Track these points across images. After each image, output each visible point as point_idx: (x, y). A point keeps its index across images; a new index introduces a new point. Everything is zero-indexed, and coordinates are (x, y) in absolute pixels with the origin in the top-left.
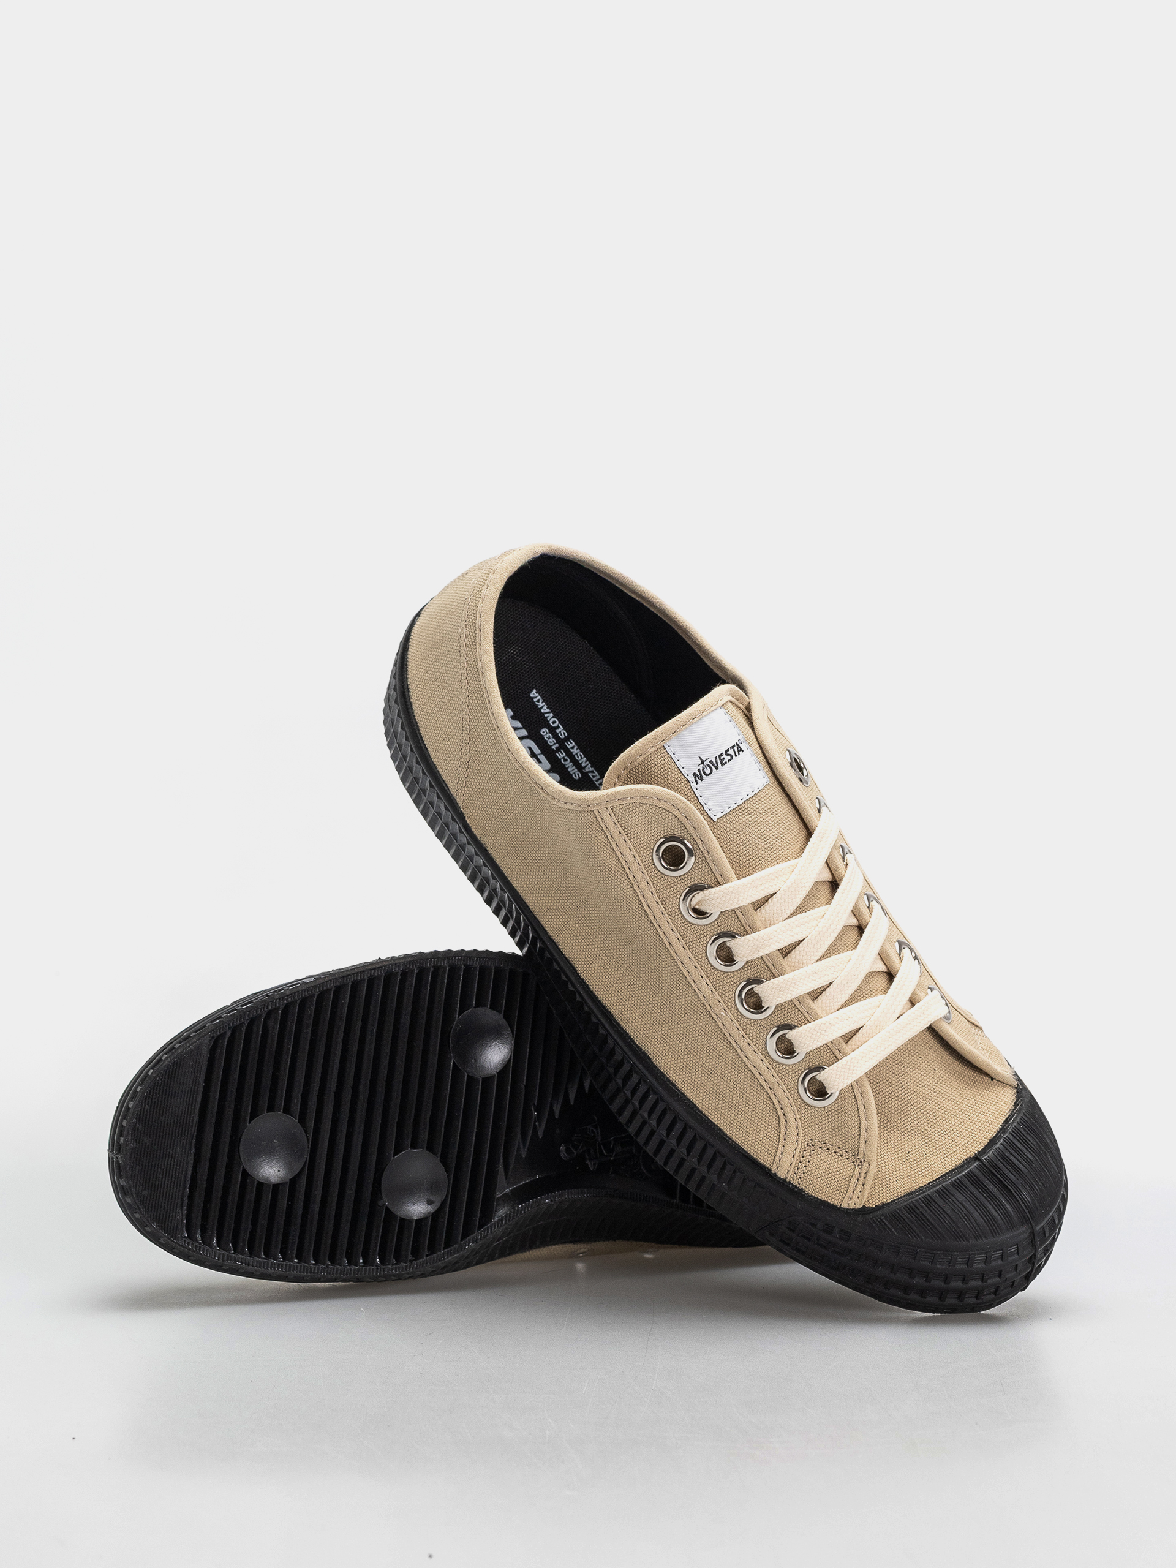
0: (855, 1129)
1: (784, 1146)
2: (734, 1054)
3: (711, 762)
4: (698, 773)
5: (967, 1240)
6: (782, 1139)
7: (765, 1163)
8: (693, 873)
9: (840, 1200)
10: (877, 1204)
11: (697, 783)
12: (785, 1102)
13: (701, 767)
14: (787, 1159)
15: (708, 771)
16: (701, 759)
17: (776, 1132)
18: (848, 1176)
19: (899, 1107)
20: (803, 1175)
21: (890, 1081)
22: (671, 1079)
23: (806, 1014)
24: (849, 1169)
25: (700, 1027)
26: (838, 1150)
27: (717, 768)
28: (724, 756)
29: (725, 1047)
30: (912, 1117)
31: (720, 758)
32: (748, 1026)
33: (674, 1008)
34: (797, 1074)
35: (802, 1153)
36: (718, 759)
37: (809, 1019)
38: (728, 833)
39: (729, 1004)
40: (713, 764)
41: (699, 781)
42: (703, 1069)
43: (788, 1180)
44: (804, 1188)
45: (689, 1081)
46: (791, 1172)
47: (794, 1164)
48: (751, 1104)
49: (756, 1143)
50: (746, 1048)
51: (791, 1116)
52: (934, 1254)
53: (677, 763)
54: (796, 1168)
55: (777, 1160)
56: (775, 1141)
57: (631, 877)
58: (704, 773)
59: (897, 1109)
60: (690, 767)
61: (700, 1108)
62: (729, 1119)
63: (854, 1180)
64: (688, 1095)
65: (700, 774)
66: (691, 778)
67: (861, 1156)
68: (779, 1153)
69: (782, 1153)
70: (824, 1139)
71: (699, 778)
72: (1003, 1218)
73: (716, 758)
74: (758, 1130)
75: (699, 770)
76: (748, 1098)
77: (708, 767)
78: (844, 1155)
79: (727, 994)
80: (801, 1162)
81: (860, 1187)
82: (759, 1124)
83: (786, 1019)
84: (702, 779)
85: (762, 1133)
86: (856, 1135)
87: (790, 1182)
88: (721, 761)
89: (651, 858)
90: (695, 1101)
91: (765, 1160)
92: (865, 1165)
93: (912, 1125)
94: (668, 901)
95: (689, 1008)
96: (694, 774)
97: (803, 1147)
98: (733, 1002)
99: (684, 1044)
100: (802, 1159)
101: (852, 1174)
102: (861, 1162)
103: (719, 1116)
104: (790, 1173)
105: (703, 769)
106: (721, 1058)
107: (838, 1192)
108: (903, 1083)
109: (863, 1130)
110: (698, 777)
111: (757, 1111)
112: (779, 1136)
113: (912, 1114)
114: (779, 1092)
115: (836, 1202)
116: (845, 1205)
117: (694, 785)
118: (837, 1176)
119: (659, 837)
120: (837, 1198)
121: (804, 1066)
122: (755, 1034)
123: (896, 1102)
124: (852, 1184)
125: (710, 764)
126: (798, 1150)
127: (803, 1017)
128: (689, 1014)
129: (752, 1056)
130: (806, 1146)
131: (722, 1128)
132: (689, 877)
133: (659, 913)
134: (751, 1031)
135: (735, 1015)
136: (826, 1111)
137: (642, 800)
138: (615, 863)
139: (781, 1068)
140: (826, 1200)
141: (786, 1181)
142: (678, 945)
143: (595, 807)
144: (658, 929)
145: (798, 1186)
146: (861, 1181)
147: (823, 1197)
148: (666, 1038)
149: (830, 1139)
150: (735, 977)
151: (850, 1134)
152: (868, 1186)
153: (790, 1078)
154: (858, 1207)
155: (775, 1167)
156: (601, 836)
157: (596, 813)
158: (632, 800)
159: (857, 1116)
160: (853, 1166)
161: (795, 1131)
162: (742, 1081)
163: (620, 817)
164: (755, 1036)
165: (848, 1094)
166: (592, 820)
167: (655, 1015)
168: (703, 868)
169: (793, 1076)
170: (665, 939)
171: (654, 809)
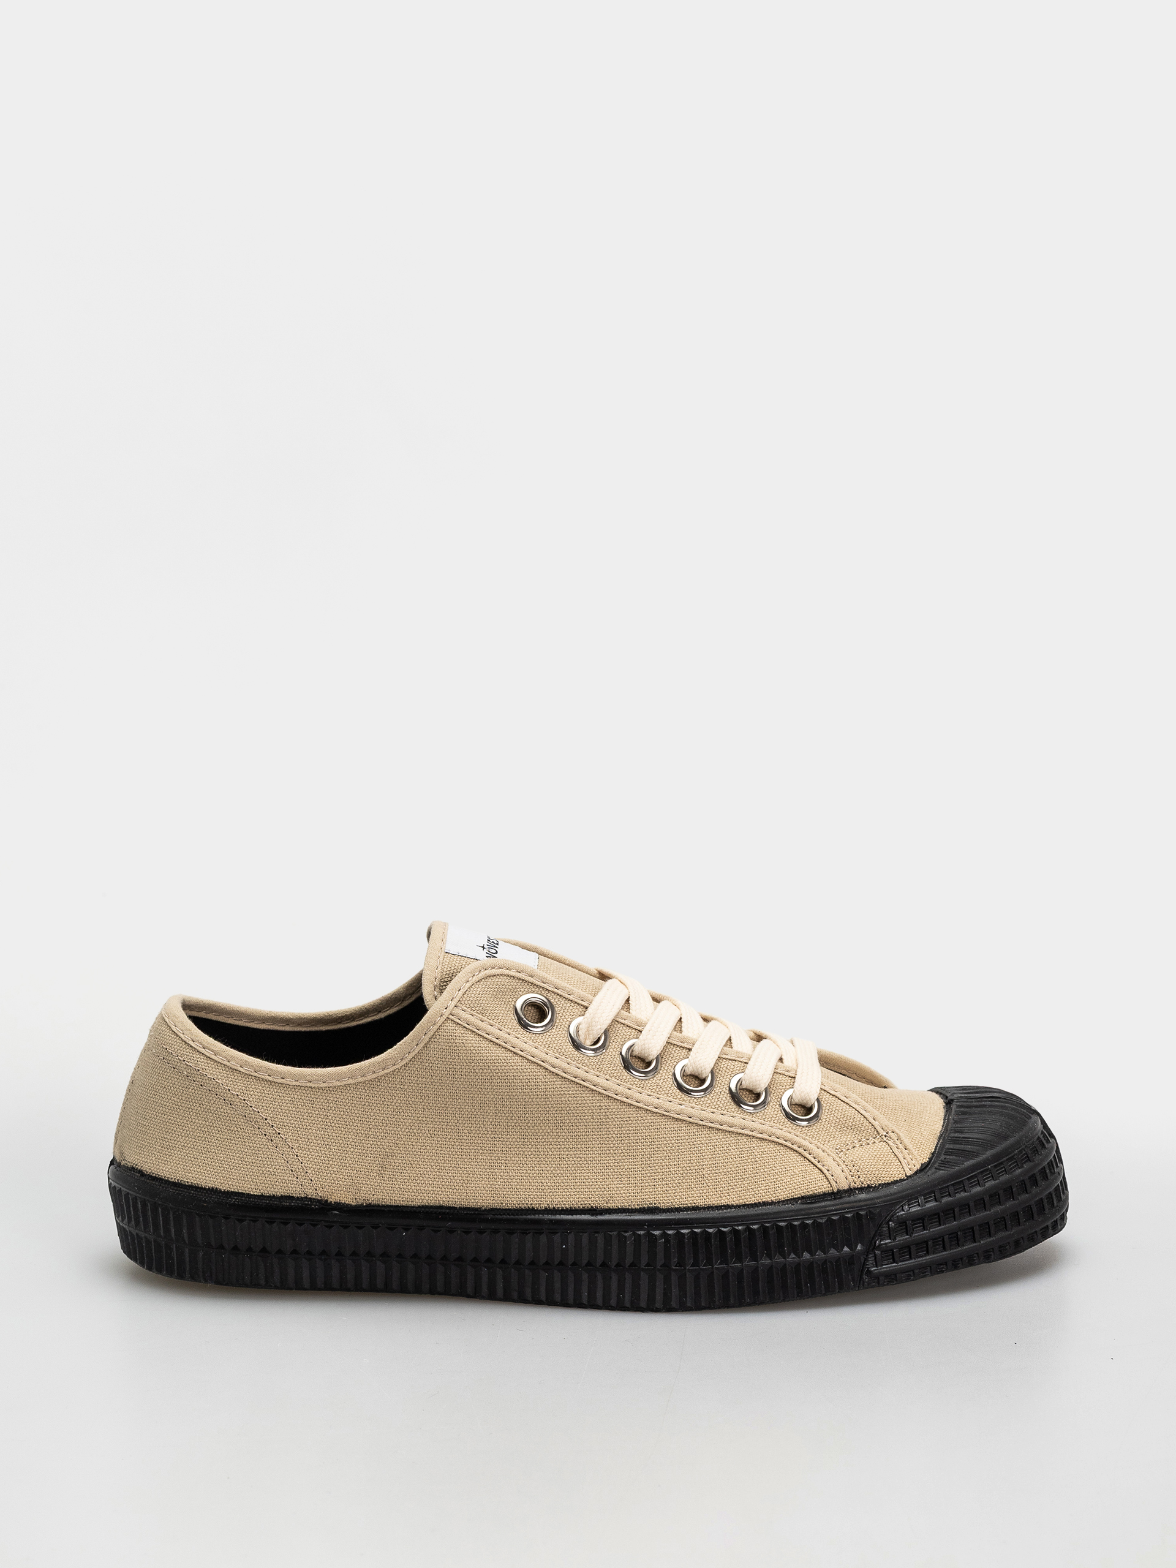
0: (859, 1117)
1: (823, 1165)
6: (816, 1163)
7: (823, 1189)
8: (561, 1015)
9: (902, 1172)
10: (929, 1155)
12: (791, 1136)
14: (836, 1170)
20: (858, 1174)
23: (739, 1059)
24: (883, 1146)
26: (861, 1142)
29: (707, 1135)
34: (776, 1110)
37: (745, 1061)
43: (854, 1187)
44: (869, 1182)
46: (849, 1178)
47: (844, 1169)
48: (767, 1160)
49: (802, 1182)
50: (725, 1119)
51: (806, 1143)
54: (849, 1173)
55: (830, 1179)
57: (520, 1053)
63: (896, 1150)
67: (882, 1132)
68: (826, 1173)
69: (829, 1170)
74: (793, 1173)
76: (761, 1158)
78: (868, 1142)
80: (847, 1166)
81: (905, 1152)
82: (788, 1168)
85: (797, 1173)
86: (863, 1120)
87: (856, 1187)
89: (520, 1027)
91: (820, 1187)
92: (892, 1134)
94: (563, 1051)
97: (837, 1156)
101: (889, 1148)
102: (885, 1136)
107: (894, 1167)
109: (863, 1112)
111: (777, 1162)
112: (812, 1163)
114: (778, 1132)
115: (900, 1175)
116: (909, 1173)
118: (882, 1157)
119: (512, 1005)
120: (898, 1172)
121: (776, 1101)
122: (718, 1103)
124: (898, 1154)
126: (836, 1159)
127: (739, 1063)
129: (734, 1121)
132: (561, 1021)
133: (565, 1066)
134: (715, 1104)
135: (691, 1101)
136: (824, 1120)
137: (475, 979)
138: (499, 1052)
139: (761, 1114)
140: (892, 1179)
141: (851, 1189)
142: (601, 1081)
143: (447, 1013)
144: (576, 1080)
145: (863, 1185)
146: (901, 1146)
147: (888, 1179)
148: (655, 1177)
149: (848, 1138)
150: (664, 1074)
151: (858, 1123)
152: (910, 1146)
153: (775, 1116)
154: (918, 1166)
155: (834, 1184)
156: (471, 1037)
157: (451, 1017)
158: (469, 984)
159: (848, 1107)
160: (884, 1144)
161: (820, 1151)
162: (744, 1149)
163: (472, 1005)
164: (721, 1105)
165: (825, 1097)
166: (453, 1028)
167: (630, 1167)
168: (565, 1005)
169: (776, 1113)
170: (588, 1085)
171: (490, 980)
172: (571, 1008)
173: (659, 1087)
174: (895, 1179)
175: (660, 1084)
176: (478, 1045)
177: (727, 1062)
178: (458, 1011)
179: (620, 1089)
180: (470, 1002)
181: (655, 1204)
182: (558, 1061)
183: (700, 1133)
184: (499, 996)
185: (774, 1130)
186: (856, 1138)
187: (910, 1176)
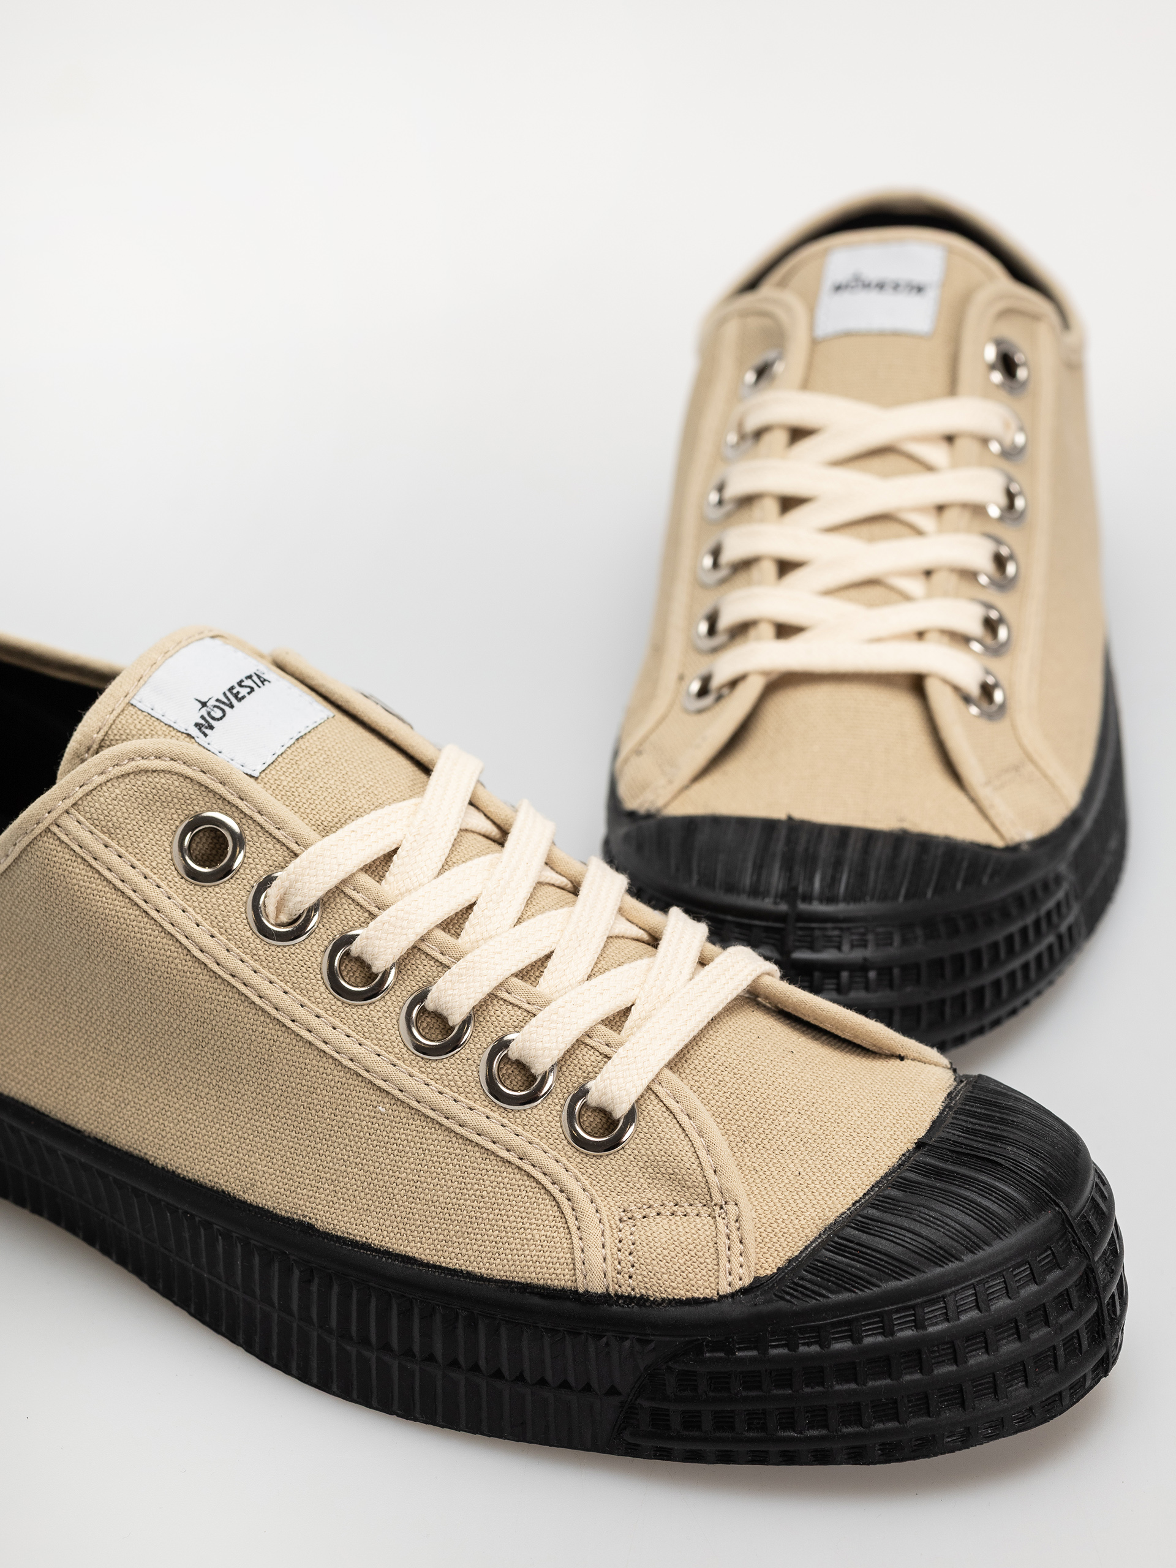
0: (689, 1159)
1: (581, 1239)
2: (439, 1132)
3: (217, 700)
4: (203, 722)
5: (957, 1259)
6: (573, 1229)
7: (563, 1283)
8: (250, 860)
9: (713, 1286)
10: (779, 1265)
11: (206, 735)
12: (556, 1169)
13: (204, 712)
14: (595, 1255)
15: (217, 714)
16: (200, 701)
17: (560, 1225)
18: (709, 1239)
19: (754, 1115)
20: (631, 1270)
21: (720, 1078)
22: (358, 1238)
23: (526, 1006)
24: (706, 1227)
25: (368, 1119)
26: (675, 1208)
27: (232, 706)
28: (238, 689)
29: (420, 1129)
30: (783, 1123)
31: (232, 693)
32: (442, 1072)
33: (313, 1112)
34: (554, 1113)
35: (616, 1236)
36: (229, 694)
37: (534, 1011)
38: (287, 789)
39: (397, 1050)
40: (224, 703)
41: (207, 731)
42: (401, 1186)
43: (612, 1292)
44: (643, 1292)
45: (388, 1223)
46: (611, 1273)
47: (609, 1257)
48: (500, 1201)
49: (535, 1258)
50: (455, 1109)
51: (573, 1187)
52: (913, 1307)
53: (162, 719)
54: (616, 1262)
55: (579, 1265)
56: (564, 1240)
57: (153, 913)
58: (213, 718)
59: (751, 1118)
60: (188, 717)
61: (423, 1257)
62: (475, 1247)
63: (723, 1241)
64: (395, 1246)
65: (207, 721)
66: (195, 732)
67: (717, 1198)
68: (578, 1254)
69: (583, 1251)
70: (645, 1200)
71: (206, 728)
72: (1004, 1205)
73: (225, 694)
74: (529, 1237)
75: (202, 717)
76: (492, 1194)
77: (215, 709)
78: (689, 1211)
79: (386, 1037)
80: (620, 1251)
81: (737, 1247)
82: (527, 1226)
83: (498, 1029)
84: (211, 727)
85: (537, 1237)
86: (694, 1166)
87: (616, 1295)
88: (236, 696)
89: (173, 868)
90: (410, 1250)
91: (558, 1277)
92: (731, 1207)
93: (788, 1134)
94: (227, 925)
95: (337, 1095)
96: (197, 725)
97: (614, 1226)
98: (401, 1045)
99: (354, 1165)
100: (620, 1245)
101: (714, 1234)
102: (721, 1208)
103: (457, 1251)
104: (609, 1275)
105: (209, 714)
106: (420, 1151)
107: (704, 1272)
108: (744, 1077)
109: (702, 1153)
110: (205, 726)
111: (516, 1208)
112: (568, 1228)
113: (780, 1118)
114: (537, 1155)
115: (708, 1291)
116: (725, 1289)
117: (201, 739)
118: (691, 1247)
119: (173, 828)
120: (706, 1284)
121: (560, 1096)
122: (457, 1078)
123: (745, 1108)
124: (723, 1249)
125: (217, 704)
126: (608, 1232)
127: (525, 1014)
128: (341, 1107)
129: (469, 1117)
130: (618, 1222)
131: (470, 1269)
132: (248, 871)
133: (222, 954)
134: (450, 1078)
135: (414, 1063)
136: (629, 1151)
137: (117, 771)
138: (119, 903)
139: (524, 1116)
140: (689, 1295)
141: (609, 1294)
142: (274, 993)
143: (49, 819)
144: (232, 981)
145: (633, 1293)
146: (735, 1236)
147: (682, 1292)
148: (322, 1174)
149: (655, 1194)
150: (389, 1003)
151: (683, 1171)
152: (749, 1240)
153: (545, 1124)
154: (747, 1281)
155: (580, 1278)
156: (79, 868)
157: (55, 829)
158: (103, 778)
159: (682, 1136)
160: (712, 1222)
161: (591, 1208)
162: (470, 1170)
163: (95, 816)
164: (459, 1083)
165: (652, 1108)
166: (53, 847)
167: (291, 1144)
168: (264, 845)
169: (550, 1118)
170: (249, 994)
171: (144, 778)
172: (273, 852)
173: (370, 1024)
174: (696, 1295)
175: (375, 1019)
176: (87, 884)
177: (504, 1007)
178: (69, 823)
179: (301, 1013)
180: (93, 810)
181: (310, 1218)
182: (212, 941)
183: (411, 1121)
184: (154, 808)
185: (530, 1150)
186: (670, 1198)
187: (725, 1297)
